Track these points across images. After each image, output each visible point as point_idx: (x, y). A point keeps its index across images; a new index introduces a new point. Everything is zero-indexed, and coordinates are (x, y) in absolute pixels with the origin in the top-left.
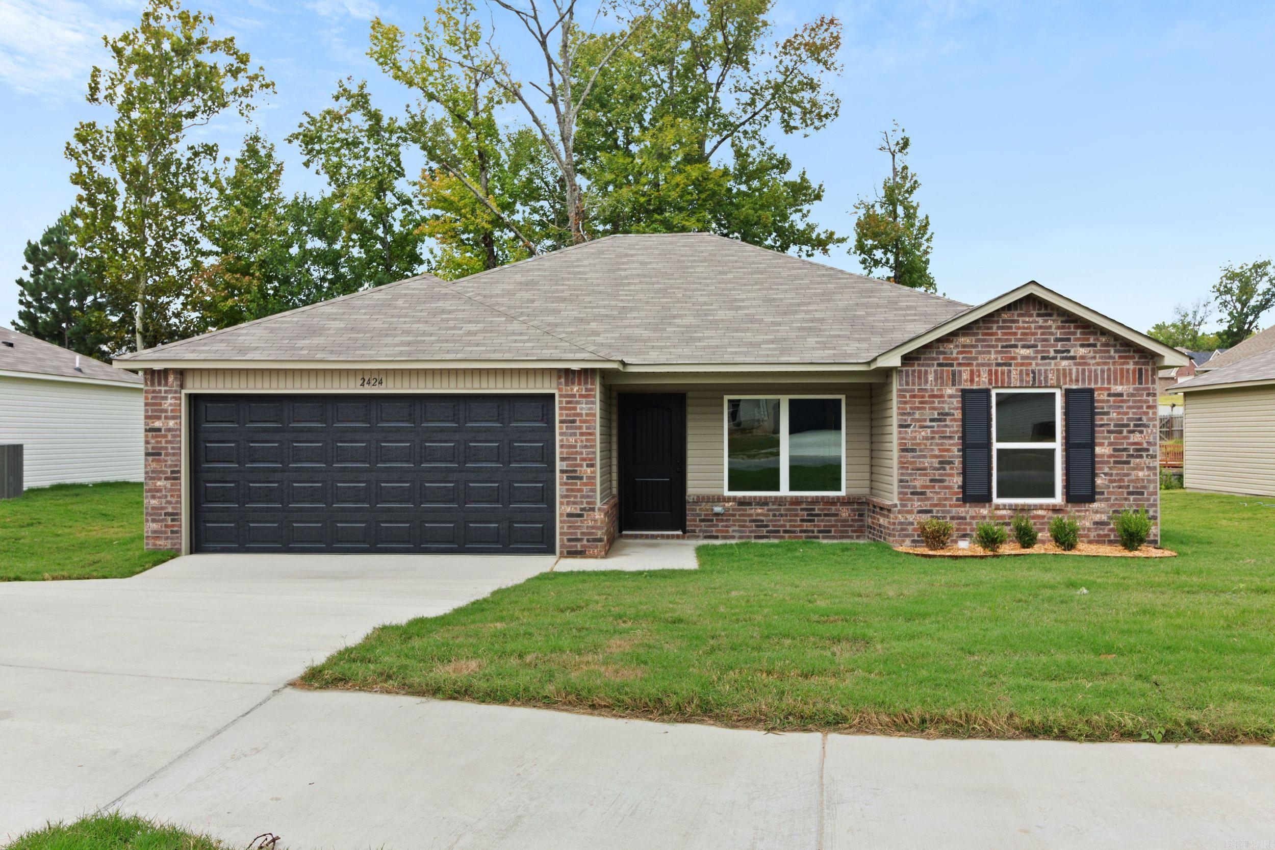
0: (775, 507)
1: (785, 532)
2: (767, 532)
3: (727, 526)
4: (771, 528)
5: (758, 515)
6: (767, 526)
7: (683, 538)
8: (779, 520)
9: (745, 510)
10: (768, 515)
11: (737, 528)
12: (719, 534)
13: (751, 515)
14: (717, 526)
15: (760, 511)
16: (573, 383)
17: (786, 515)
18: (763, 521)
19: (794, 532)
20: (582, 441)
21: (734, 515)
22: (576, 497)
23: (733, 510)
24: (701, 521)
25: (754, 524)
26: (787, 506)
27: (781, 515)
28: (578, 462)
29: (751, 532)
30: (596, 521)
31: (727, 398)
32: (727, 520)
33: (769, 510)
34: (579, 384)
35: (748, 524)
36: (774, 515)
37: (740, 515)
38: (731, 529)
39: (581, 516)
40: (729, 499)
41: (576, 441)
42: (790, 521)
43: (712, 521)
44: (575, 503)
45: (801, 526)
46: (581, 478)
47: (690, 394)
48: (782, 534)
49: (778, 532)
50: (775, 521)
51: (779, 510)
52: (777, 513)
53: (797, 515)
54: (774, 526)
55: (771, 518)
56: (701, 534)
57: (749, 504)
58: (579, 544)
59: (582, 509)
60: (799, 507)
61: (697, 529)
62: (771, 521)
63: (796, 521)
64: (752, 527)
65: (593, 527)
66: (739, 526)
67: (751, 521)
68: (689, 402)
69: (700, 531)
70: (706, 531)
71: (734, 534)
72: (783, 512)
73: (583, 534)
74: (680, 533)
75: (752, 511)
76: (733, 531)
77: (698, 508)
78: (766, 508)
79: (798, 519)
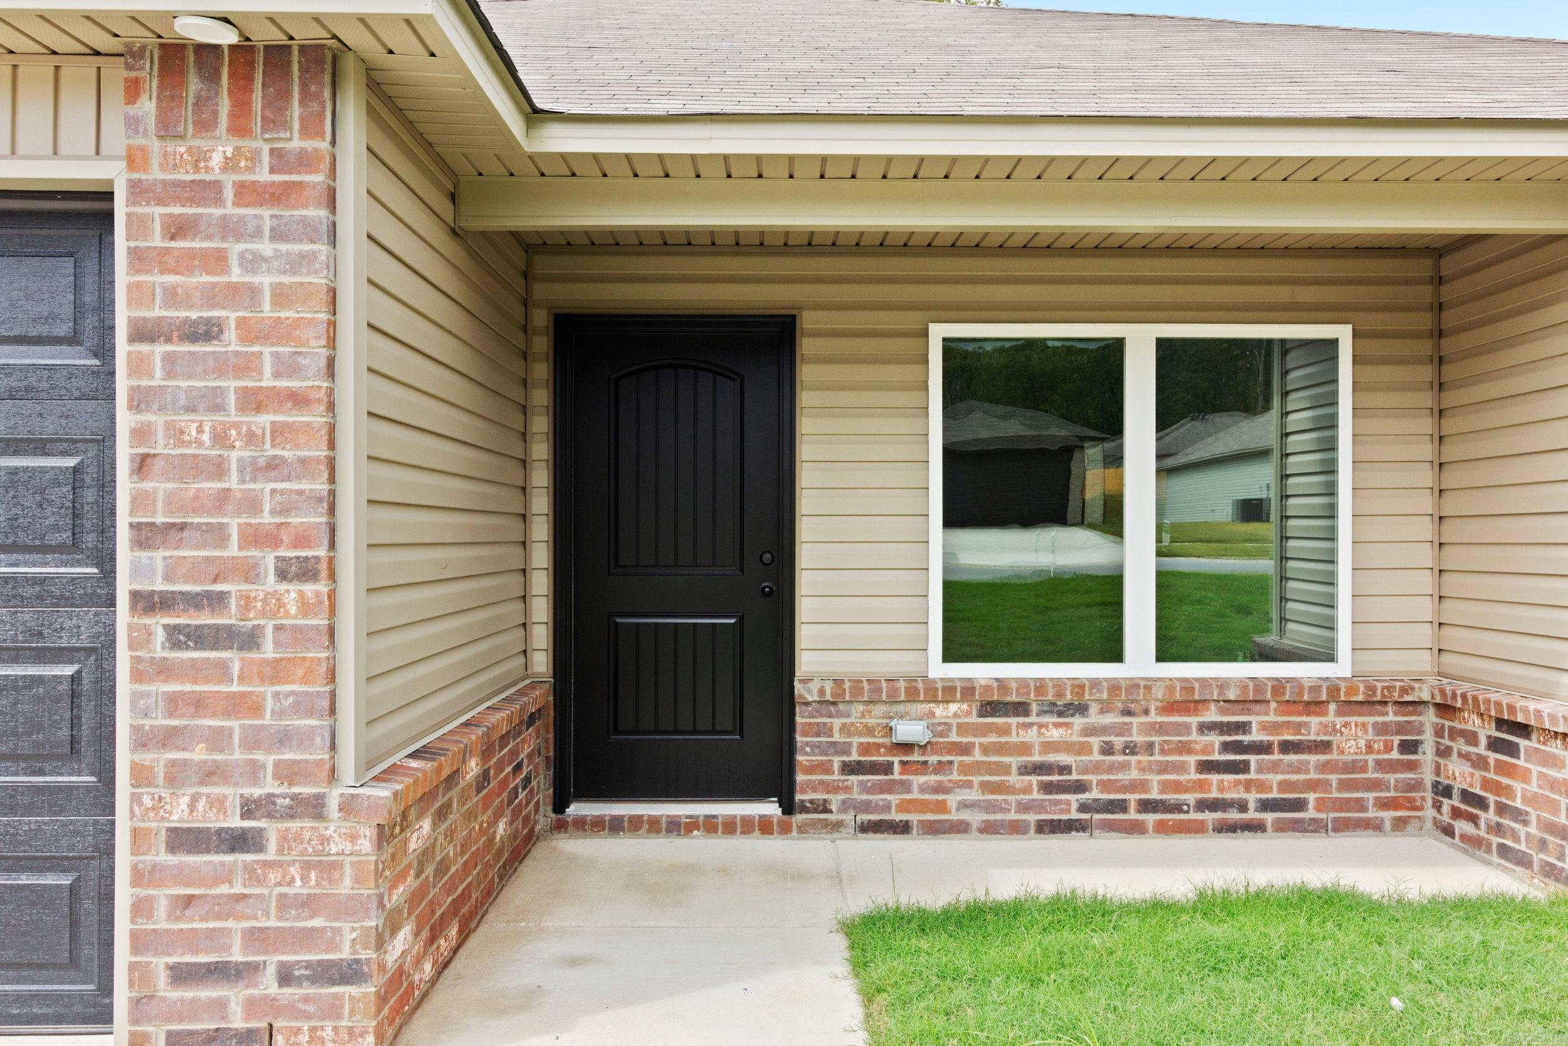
0: (1110, 719)
1: (1147, 806)
2: (1083, 808)
3: (939, 789)
4: (1095, 794)
5: (1050, 747)
6: (1080, 787)
7: (785, 829)
8: (1125, 766)
9: (1005, 731)
10: (1082, 749)
11: (973, 795)
12: (914, 818)
13: (1024, 748)
14: (906, 786)
15: (1055, 734)
16: (205, 125)
17: (1150, 746)
18: (1065, 769)
19: (1177, 808)
20: (251, 438)
21: (965, 749)
22: (218, 739)
23: (963, 729)
24: (850, 768)
25: (1034, 779)
26: (1153, 717)
27: (1131, 749)
28: (233, 550)
29: (1024, 808)
30: (329, 868)
31: (939, 332)
32: (941, 767)
33: (1090, 731)
34: (239, 128)
35: (1014, 779)
36: (1107, 749)
37: (986, 750)
38: (952, 800)
39: (239, 841)
40: (949, 692)
41: (220, 438)
42: (1164, 768)
43: (887, 768)
44: (211, 774)
45: (1200, 786)
46: (250, 640)
47: (808, 321)
48: (1132, 815)
49: (1122, 806)
50: (1111, 769)
51: (1124, 730)
52: (1118, 741)
53: (1185, 748)
54: (1105, 786)
55: (1096, 756)
56: (848, 817)
57: (1020, 709)
58: (235, 996)
59: (249, 809)
60: (1193, 720)
61: (835, 801)
62: (1097, 768)
63: (1181, 768)
64: (1027, 790)
65: (309, 904)
66: (985, 787)
67: (1025, 770)
68: (806, 346)
69: (845, 806)
70: (866, 807)
71: (965, 815)
72: (1137, 738)
73: (257, 938)
74: (770, 809)
75: (1031, 736)
76: (964, 805)
77: (837, 723)
78: (1078, 721)
79: (1192, 760)
